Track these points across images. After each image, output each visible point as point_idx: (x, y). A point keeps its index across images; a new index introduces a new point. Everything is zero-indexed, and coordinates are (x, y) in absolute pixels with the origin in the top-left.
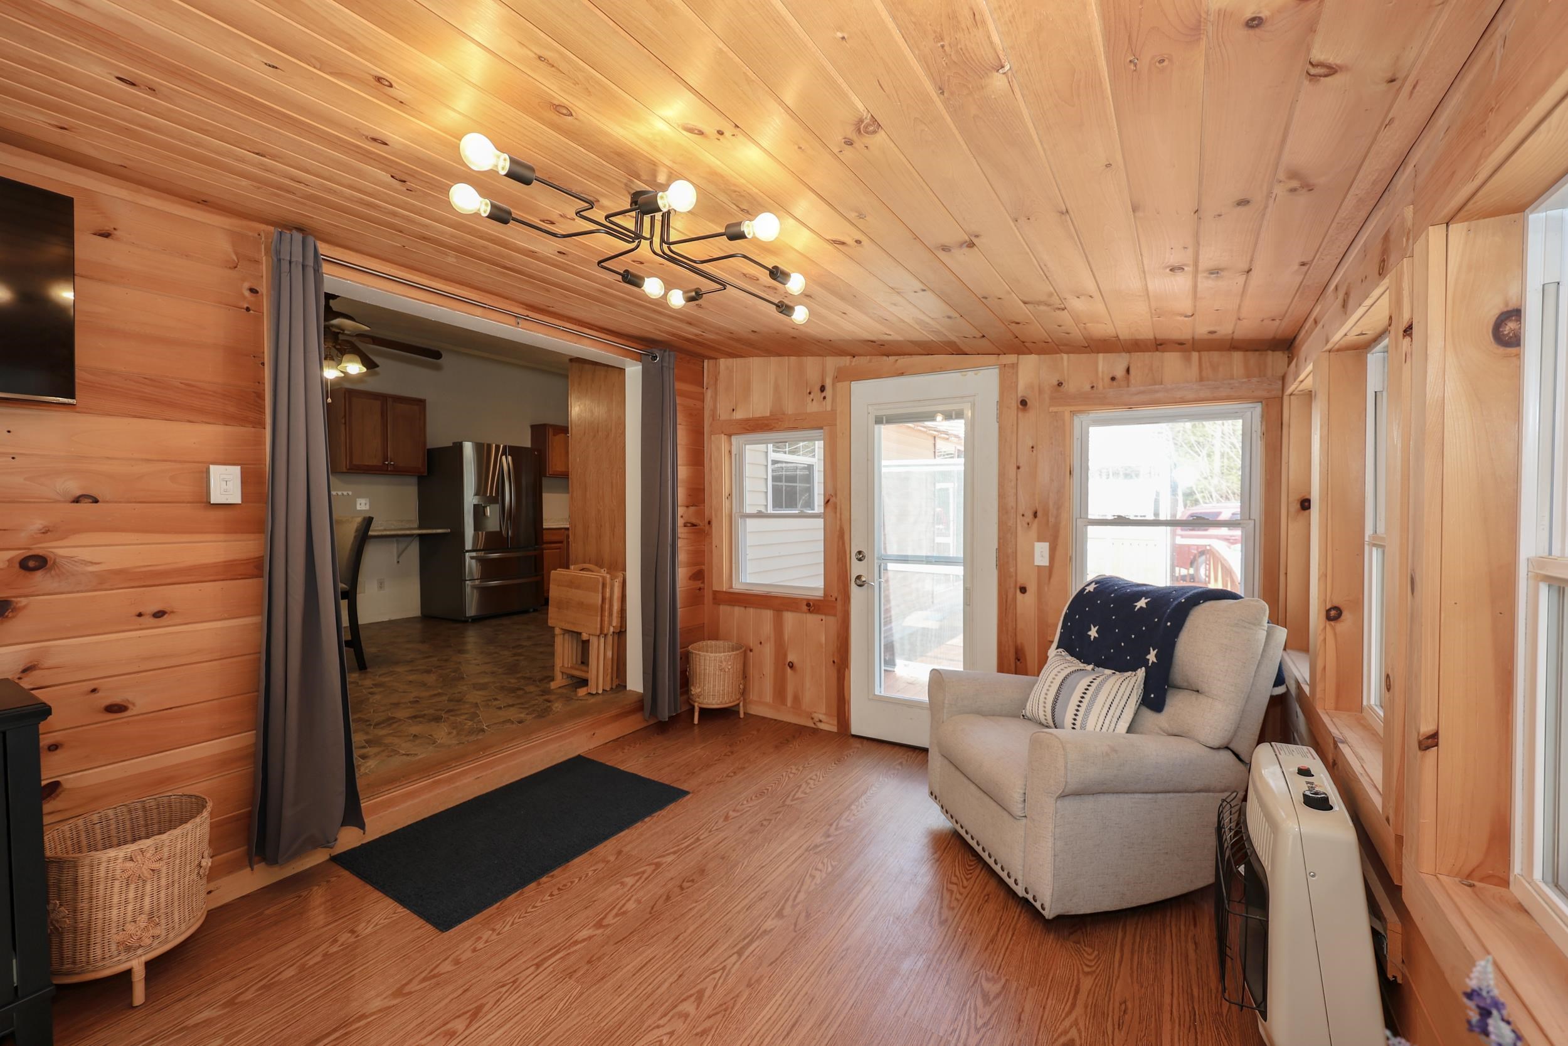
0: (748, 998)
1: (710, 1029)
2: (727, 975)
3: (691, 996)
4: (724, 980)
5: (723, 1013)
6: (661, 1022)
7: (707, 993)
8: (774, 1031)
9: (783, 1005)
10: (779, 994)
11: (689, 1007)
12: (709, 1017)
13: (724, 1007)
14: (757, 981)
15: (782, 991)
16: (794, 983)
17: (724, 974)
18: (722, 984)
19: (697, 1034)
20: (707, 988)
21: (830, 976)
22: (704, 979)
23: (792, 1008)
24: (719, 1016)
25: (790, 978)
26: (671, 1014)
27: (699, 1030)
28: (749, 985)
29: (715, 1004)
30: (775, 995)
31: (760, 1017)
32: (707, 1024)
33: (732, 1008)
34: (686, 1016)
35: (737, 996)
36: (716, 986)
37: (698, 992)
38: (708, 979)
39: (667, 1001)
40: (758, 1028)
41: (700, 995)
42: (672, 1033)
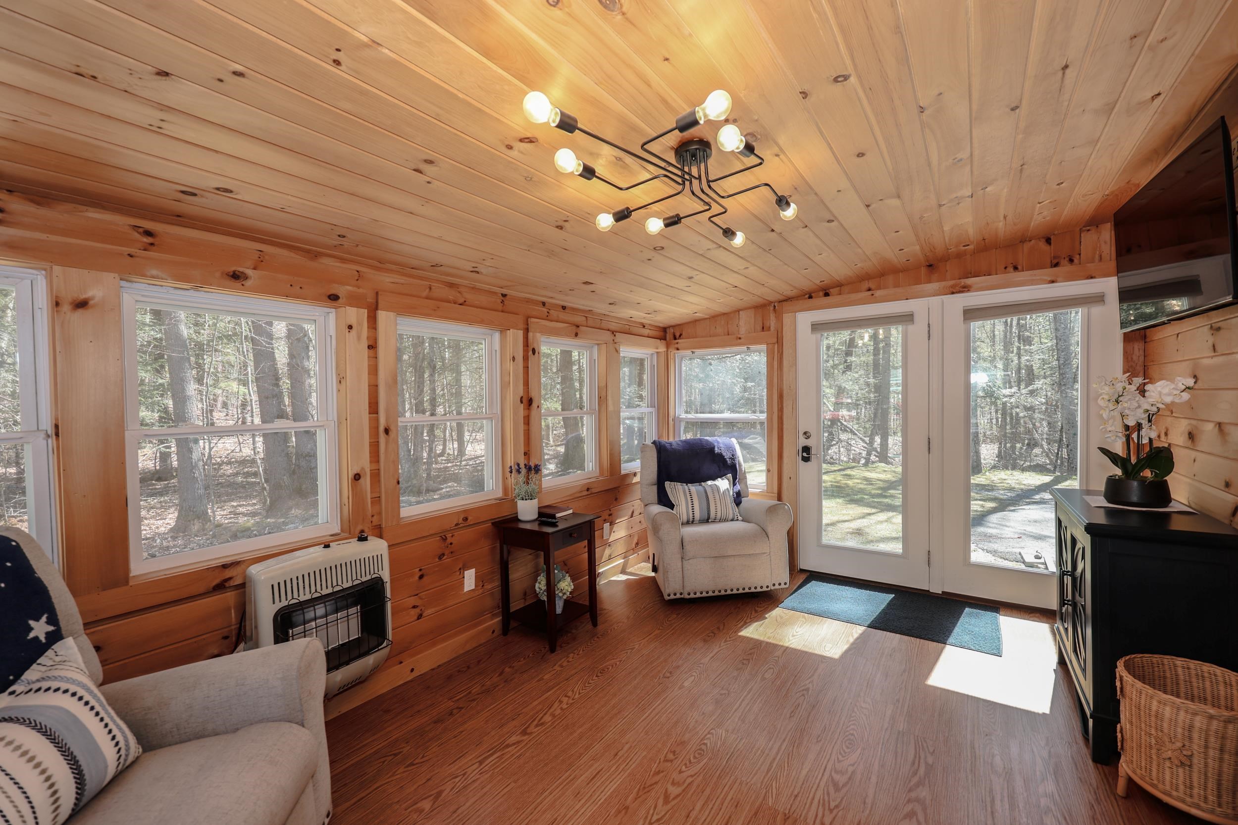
0: (628, 797)
1: (654, 775)
2: (646, 817)
3: (674, 799)
4: (648, 813)
5: (646, 786)
6: (690, 780)
7: (661, 801)
8: (608, 774)
9: (600, 791)
10: (602, 801)
11: (674, 791)
12: (656, 783)
13: (646, 790)
14: (620, 812)
15: (600, 803)
16: (588, 810)
17: (649, 818)
18: (649, 809)
19: (662, 772)
20: (663, 806)
21: (555, 817)
22: (666, 814)
23: (593, 790)
24: (648, 784)
25: (591, 815)
26: (686, 785)
27: (662, 774)
28: (627, 808)
29: (653, 793)
30: (605, 799)
31: (618, 783)
32: (657, 778)
33: (639, 789)
34: (673, 784)
35: (636, 799)
36: (655, 807)
37: (670, 802)
38: (663, 813)
39: (692, 794)
40: (619, 776)
41: (667, 800)
42: (681, 772)
